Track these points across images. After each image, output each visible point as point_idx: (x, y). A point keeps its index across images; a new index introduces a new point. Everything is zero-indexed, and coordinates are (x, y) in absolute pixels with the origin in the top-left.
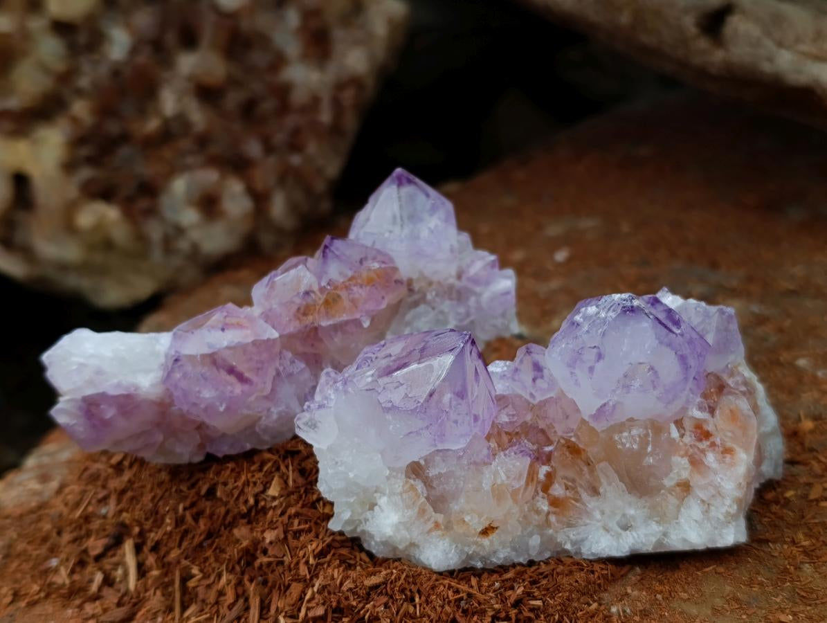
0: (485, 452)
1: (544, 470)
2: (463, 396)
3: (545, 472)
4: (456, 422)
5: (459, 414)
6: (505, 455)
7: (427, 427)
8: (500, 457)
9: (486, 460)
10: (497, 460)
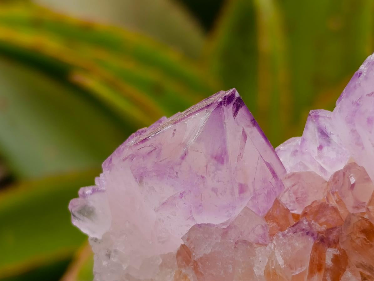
0: (260, 231)
1: (330, 253)
2: (223, 160)
3: (332, 257)
4: (215, 190)
5: (219, 181)
6: (284, 235)
7: (181, 196)
8: (278, 237)
9: (261, 241)
10: (274, 242)
